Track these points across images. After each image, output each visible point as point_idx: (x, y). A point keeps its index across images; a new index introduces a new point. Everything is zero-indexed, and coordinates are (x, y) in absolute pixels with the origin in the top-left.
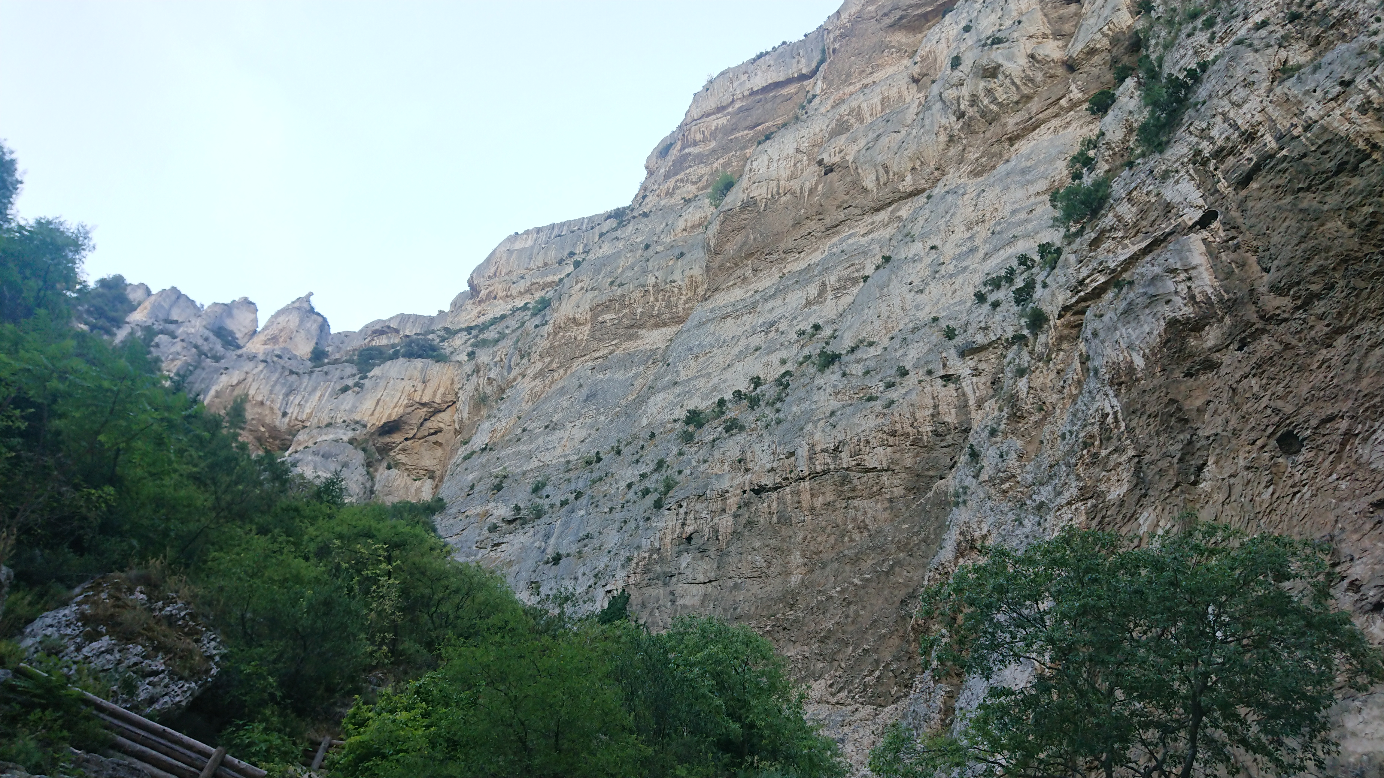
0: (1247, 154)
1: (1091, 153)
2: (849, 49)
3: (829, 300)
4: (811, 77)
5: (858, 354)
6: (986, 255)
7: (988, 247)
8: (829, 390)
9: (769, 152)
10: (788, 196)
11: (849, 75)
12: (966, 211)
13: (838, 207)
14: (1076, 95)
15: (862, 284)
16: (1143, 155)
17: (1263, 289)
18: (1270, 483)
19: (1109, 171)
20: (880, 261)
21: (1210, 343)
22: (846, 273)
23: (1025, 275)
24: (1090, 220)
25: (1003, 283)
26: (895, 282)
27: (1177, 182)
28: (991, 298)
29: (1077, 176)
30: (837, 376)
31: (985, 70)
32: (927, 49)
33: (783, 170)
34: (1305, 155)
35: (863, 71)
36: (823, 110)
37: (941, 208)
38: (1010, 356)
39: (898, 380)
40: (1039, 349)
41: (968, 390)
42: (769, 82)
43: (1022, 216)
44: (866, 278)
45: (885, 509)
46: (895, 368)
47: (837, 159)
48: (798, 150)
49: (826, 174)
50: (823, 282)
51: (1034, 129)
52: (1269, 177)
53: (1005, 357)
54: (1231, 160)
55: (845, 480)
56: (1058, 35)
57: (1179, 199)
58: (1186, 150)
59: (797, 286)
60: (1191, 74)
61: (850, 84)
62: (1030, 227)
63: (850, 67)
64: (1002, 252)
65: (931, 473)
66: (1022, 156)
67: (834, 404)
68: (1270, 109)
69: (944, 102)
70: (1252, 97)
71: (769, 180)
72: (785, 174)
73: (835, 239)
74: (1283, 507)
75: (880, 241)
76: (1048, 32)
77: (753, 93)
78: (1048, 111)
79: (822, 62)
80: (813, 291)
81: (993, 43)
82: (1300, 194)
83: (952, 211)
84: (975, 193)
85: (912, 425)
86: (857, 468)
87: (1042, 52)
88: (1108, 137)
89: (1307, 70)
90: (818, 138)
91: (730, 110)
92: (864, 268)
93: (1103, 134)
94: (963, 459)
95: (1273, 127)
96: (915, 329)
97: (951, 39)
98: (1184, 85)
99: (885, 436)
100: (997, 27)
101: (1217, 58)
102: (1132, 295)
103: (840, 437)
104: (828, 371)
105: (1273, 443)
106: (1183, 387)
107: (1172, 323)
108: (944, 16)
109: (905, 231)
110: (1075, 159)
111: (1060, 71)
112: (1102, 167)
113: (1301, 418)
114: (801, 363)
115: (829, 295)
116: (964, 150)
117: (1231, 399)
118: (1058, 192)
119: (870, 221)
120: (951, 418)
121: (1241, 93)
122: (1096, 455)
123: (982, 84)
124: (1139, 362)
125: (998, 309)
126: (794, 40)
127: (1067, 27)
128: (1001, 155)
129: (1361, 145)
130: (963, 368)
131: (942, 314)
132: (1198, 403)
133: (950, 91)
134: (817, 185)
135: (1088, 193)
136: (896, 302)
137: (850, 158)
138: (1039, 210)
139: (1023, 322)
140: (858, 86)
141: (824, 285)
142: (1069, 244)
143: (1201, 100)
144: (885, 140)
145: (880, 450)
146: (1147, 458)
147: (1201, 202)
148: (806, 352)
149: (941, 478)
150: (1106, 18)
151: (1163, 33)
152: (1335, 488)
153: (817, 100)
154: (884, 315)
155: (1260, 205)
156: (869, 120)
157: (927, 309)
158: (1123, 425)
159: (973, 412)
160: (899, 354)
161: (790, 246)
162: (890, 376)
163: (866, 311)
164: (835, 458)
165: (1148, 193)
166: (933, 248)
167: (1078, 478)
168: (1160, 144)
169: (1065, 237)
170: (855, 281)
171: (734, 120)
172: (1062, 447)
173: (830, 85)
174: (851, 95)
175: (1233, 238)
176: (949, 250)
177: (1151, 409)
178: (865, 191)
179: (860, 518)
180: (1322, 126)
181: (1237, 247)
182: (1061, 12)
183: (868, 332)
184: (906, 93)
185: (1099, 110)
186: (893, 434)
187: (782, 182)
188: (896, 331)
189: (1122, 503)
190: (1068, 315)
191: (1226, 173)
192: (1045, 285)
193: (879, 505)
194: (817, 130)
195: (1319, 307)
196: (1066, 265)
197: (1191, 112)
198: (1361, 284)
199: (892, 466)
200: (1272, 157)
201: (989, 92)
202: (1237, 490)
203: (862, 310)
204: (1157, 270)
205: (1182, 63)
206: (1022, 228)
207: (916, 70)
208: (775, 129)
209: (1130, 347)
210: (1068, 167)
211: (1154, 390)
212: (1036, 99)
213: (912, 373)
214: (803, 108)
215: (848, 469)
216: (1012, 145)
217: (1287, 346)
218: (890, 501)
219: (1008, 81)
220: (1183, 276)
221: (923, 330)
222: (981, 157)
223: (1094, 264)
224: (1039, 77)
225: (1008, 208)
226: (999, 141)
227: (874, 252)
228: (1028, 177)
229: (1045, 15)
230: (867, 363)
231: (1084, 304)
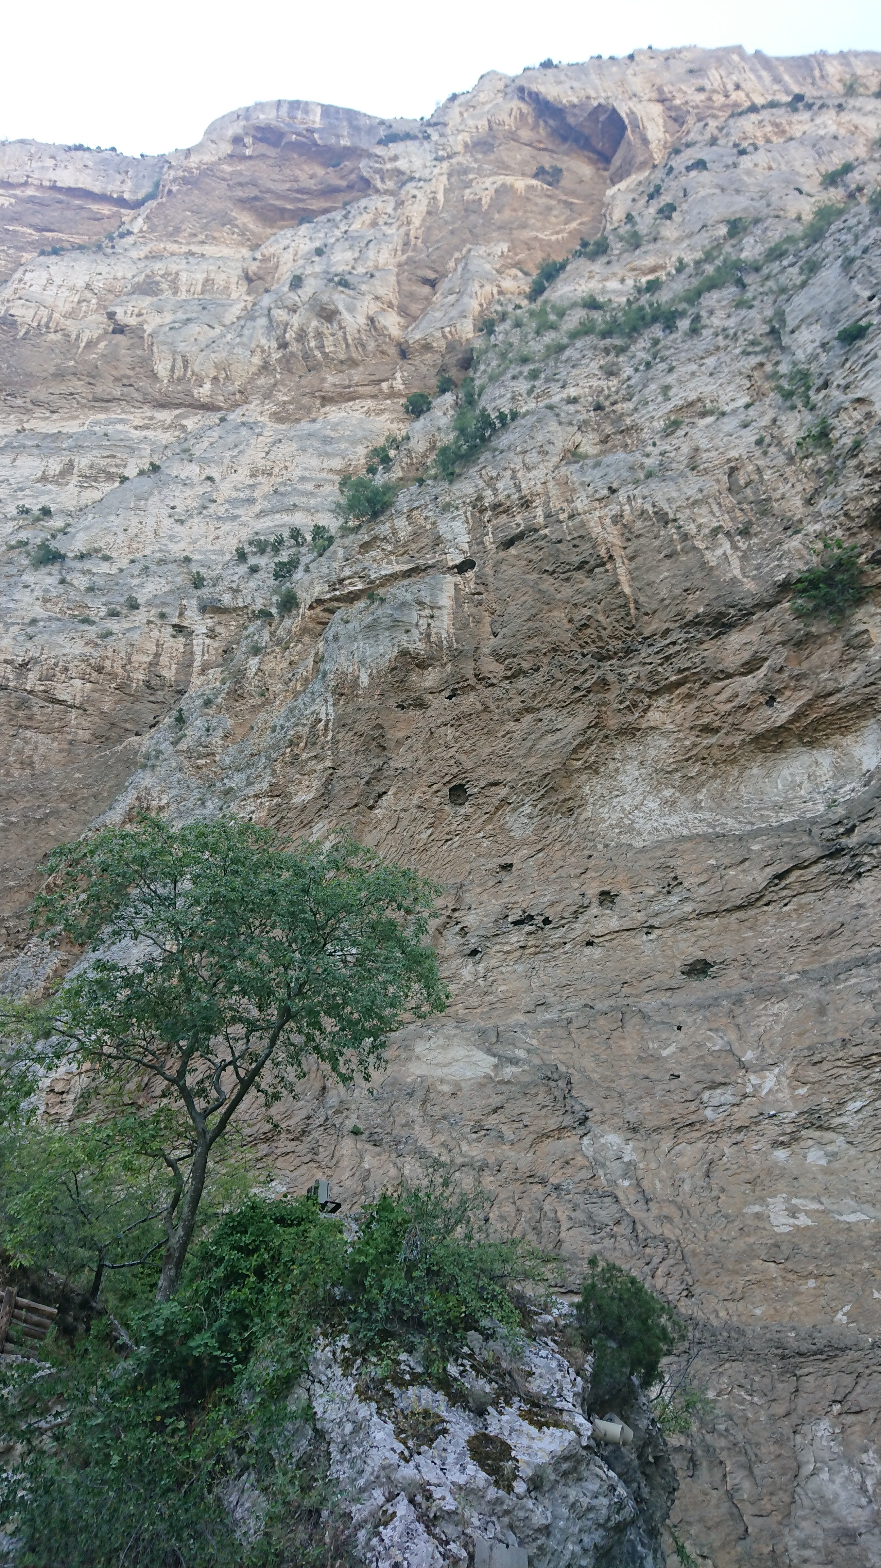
0: (518, 519)
1: (392, 453)
2: (187, 199)
3: (71, 486)
4: (132, 208)
5: (87, 565)
6: (262, 511)
7: (266, 505)
8: (38, 593)
9: (53, 269)
10: (59, 336)
11: (177, 230)
12: (255, 455)
13: (117, 379)
14: (399, 385)
15: (117, 484)
16: (435, 478)
17: (486, 651)
18: (432, 825)
19: (401, 479)
20: (146, 467)
21: (428, 684)
22: (103, 462)
23: (292, 551)
24: (369, 521)
25: (269, 550)
26: (154, 500)
27: (453, 519)
28: (253, 561)
29: (372, 470)
30: (53, 580)
31: (323, 309)
32: (272, 250)
33: (64, 302)
34: (560, 542)
35: (195, 235)
36: (134, 254)
37: (231, 439)
38: (251, 629)
39: (125, 611)
40: (281, 632)
41: (198, 650)
42: (80, 185)
43: (309, 487)
44: (124, 479)
45: (60, 751)
46: (126, 597)
47: (133, 321)
48: (88, 286)
49: (114, 332)
50: (71, 461)
51: (349, 400)
52: (527, 549)
53: (246, 628)
54: (504, 518)
55: (23, 704)
56: (403, 311)
57: (449, 536)
58: (471, 491)
59: (36, 451)
60: (502, 417)
61: (175, 242)
62: (313, 502)
63: (182, 222)
64: (278, 516)
65: (128, 726)
66: (329, 422)
67: (38, 611)
68: (551, 484)
69: (270, 320)
70: (541, 466)
71: (40, 304)
72: (63, 307)
73: (102, 416)
74: (435, 849)
75: (153, 443)
76: (395, 302)
77: (54, 188)
78: (368, 388)
79: (151, 196)
80: (55, 466)
81: (340, 283)
82: (545, 576)
83: (241, 447)
84: (270, 440)
85: (123, 667)
86: (44, 695)
87: (382, 321)
88: (412, 444)
89: (590, 462)
90: (118, 285)
91: (18, 192)
92: (125, 466)
93: (408, 438)
94: (168, 720)
95: (547, 503)
96: (162, 562)
97: (300, 253)
98: (491, 425)
99: (88, 670)
100: (349, 268)
101: (527, 413)
102: (379, 612)
103: (34, 653)
104: (44, 570)
105: (446, 791)
106: (392, 716)
107: (404, 653)
108: (300, 223)
109: (185, 445)
110: (375, 452)
111: (393, 351)
112: (397, 473)
113: (474, 776)
114: (12, 548)
115: (74, 480)
116: (275, 385)
117: (427, 740)
118: (349, 478)
119: (149, 414)
120: (169, 673)
121: (533, 458)
122: (296, 757)
123: (314, 323)
124: (364, 680)
125: (256, 575)
126: (128, 153)
127: (415, 308)
128: (309, 410)
129: (603, 552)
130: (200, 624)
131: (196, 557)
132: (400, 735)
133: (280, 312)
134: (99, 339)
135: (376, 493)
136: (151, 522)
137: (148, 328)
138: (327, 489)
139: (275, 599)
140: (185, 249)
141: (71, 464)
142: (342, 537)
143: (501, 447)
144: (194, 329)
145: (78, 683)
146: (340, 772)
147: (466, 547)
148: (23, 536)
149: (137, 734)
150: (451, 319)
151: (494, 363)
152: (479, 845)
153: (130, 239)
154: (132, 531)
155: (511, 572)
156: (183, 296)
157: (182, 545)
158: (330, 734)
159: (195, 675)
160: (136, 582)
161: (43, 397)
162: (117, 603)
163: (113, 518)
164: (19, 676)
165: (427, 518)
166: (210, 479)
167: (274, 774)
168: (452, 474)
169: (342, 528)
170: (110, 477)
171: (19, 208)
172: (269, 739)
173: (152, 229)
174: (173, 254)
175: (479, 593)
176: (225, 490)
177: (359, 728)
178: (154, 376)
179: (27, 752)
180: (582, 521)
181: (480, 604)
182: (414, 288)
183: (107, 544)
184: (234, 287)
185: (413, 412)
186: (100, 670)
187: (56, 315)
188: (140, 555)
189: (304, 808)
190: (319, 609)
191: (496, 528)
192: (307, 570)
193: (55, 744)
194: (119, 275)
195: (522, 683)
196: (333, 558)
197: (488, 455)
198: (559, 675)
199: (86, 705)
200: (536, 530)
201: (319, 335)
202: (404, 823)
203: (109, 514)
204: (409, 597)
205: (498, 402)
206: (304, 499)
207: (253, 267)
208: (66, 245)
209: (362, 662)
210: (367, 456)
211: (367, 711)
212: (361, 369)
213: (143, 609)
214: (112, 239)
215: (31, 692)
216: (323, 406)
217: (486, 709)
218: (71, 743)
219: (340, 333)
220: (428, 612)
221: (170, 566)
222: (290, 402)
223: (357, 568)
224: (371, 346)
225: (298, 472)
226: (312, 394)
227: (143, 453)
228: (328, 448)
229: (398, 282)
230: (94, 579)
231: (336, 604)
